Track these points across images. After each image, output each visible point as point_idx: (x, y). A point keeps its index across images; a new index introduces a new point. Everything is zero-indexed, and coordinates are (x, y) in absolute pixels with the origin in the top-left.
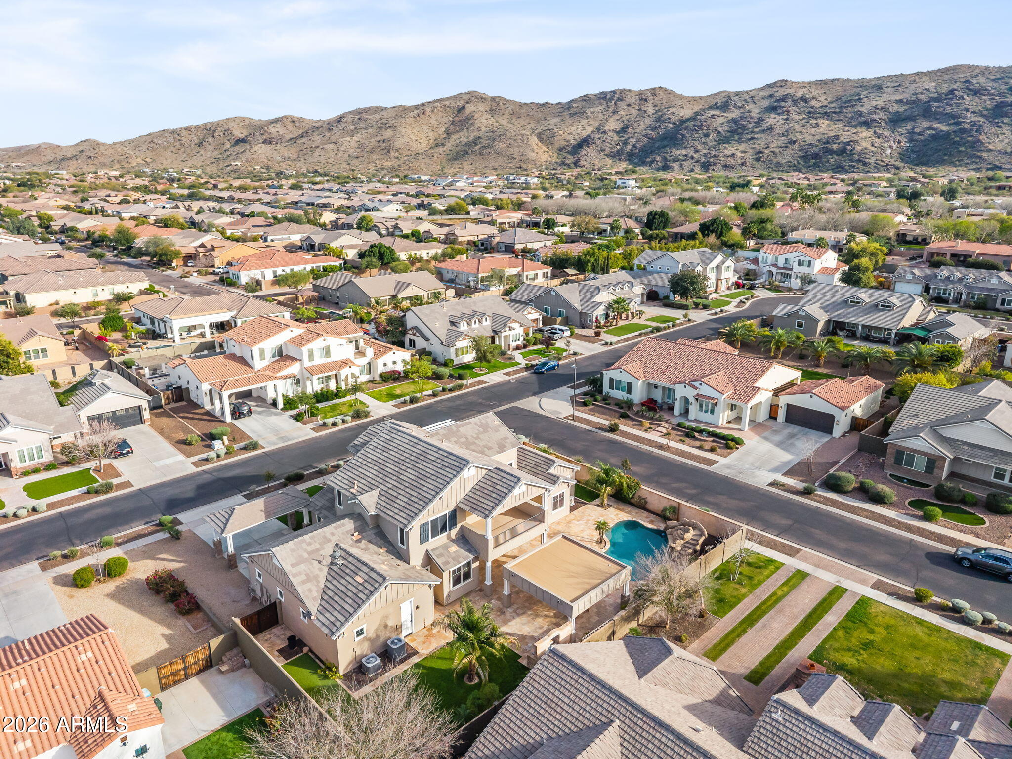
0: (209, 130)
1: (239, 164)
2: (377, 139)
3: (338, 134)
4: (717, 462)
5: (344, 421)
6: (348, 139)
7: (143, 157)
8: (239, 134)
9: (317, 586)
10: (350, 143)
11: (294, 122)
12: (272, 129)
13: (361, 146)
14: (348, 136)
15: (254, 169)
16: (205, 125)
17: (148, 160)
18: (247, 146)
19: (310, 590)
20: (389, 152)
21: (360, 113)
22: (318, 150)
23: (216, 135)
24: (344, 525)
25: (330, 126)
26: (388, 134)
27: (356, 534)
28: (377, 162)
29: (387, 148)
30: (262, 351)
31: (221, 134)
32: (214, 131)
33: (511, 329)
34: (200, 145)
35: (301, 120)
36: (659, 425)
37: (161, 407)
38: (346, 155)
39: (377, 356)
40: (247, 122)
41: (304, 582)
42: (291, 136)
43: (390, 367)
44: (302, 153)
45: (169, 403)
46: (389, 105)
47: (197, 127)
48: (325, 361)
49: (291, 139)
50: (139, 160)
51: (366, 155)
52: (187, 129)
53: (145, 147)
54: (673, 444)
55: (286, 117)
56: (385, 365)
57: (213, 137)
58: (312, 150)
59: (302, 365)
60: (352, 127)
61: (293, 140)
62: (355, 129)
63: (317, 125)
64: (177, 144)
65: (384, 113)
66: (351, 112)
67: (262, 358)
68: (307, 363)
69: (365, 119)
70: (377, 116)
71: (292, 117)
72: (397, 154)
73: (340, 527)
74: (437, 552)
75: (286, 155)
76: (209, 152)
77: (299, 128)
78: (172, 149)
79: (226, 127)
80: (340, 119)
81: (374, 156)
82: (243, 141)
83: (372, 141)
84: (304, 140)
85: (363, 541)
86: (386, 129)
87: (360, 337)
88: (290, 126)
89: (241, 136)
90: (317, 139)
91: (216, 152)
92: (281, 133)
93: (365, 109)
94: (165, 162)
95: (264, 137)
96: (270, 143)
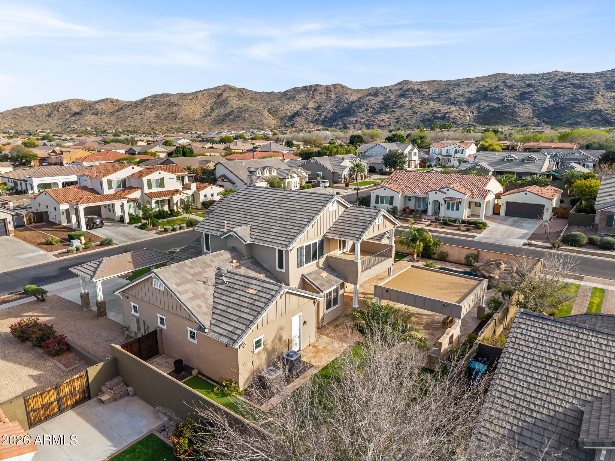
0: (56, 107)
1: (76, 126)
2: (168, 112)
3: (142, 109)
4: (476, 236)
5: (181, 228)
6: (149, 112)
7: (9, 123)
8: (75, 109)
10: (150, 115)
11: (112, 102)
12: (97, 106)
13: (157, 116)
14: (149, 110)
15: (87, 129)
16: (52, 104)
17: (12, 125)
18: (81, 116)
20: (175, 119)
21: (156, 97)
22: (129, 118)
23: (60, 110)
25: (136, 104)
26: (175, 109)
27: (235, 261)
28: (168, 125)
29: (174, 117)
31: (63, 109)
32: (59, 108)
34: (49, 116)
35: (117, 101)
36: (421, 221)
38: (148, 121)
39: (199, 189)
40: (81, 102)
42: (111, 111)
43: (209, 197)
44: (118, 120)
45: (31, 223)
46: (174, 93)
47: (47, 105)
49: (111, 113)
50: (6, 125)
51: (161, 121)
52: (40, 106)
53: (10, 117)
54: (438, 229)
55: (107, 99)
56: (205, 196)
57: (58, 111)
58: (125, 118)
59: (143, 192)
60: (151, 105)
61: (113, 113)
62: (153, 106)
63: (128, 104)
64: (33, 115)
65: (172, 97)
66: (150, 97)
67: (110, 187)
68: (146, 191)
69: (159, 101)
70: (167, 99)
71: (111, 99)
72: (181, 121)
75: (108, 122)
76: (55, 121)
77: (116, 106)
78: (29, 118)
79: (67, 105)
80: (143, 101)
81: (166, 122)
82: (79, 113)
83: (165, 113)
84: (119, 113)
86: (173, 106)
87: (186, 175)
88: (110, 105)
89: (77, 111)
90: (128, 112)
91: (60, 121)
92: (104, 109)
93: (159, 95)
94: (24, 127)
95: (93, 111)
96: (97, 115)
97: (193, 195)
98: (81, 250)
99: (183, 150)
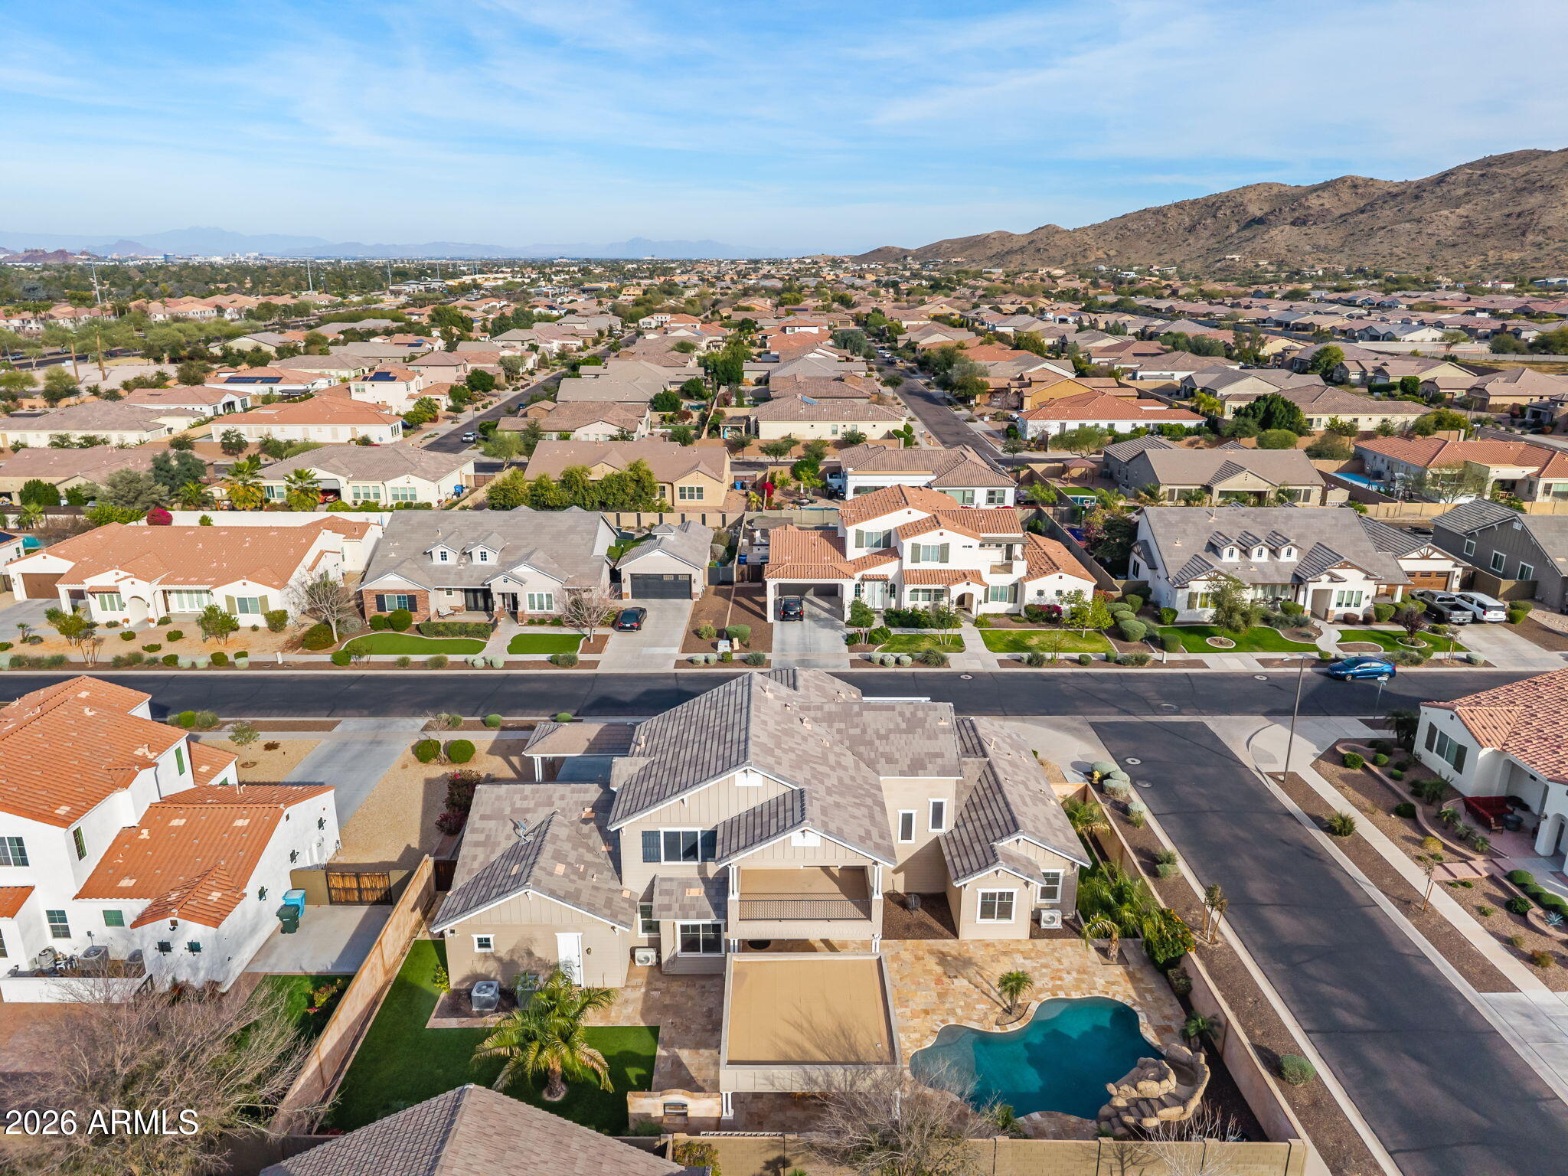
0: (1212, 206)
1: (1237, 257)
2: (1506, 211)
3: (1429, 204)
4: (1513, 988)
5: (898, 661)
6: (1446, 212)
7: (1106, 249)
8: (1255, 210)
9: (488, 857)
10: (1446, 220)
11: (1355, 186)
12: (1313, 201)
13: (1468, 223)
14: (1447, 207)
15: (1257, 266)
16: (1206, 199)
17: (1112, 253)
18: (1263, 228)
19: (475, 858)
20: (1524, 234)
21: (1489, 165)
22: (1382, 233)
23: (1220, 214)
24: (586, 791)
25: (1417, 191)
26: (1534, 200)
27: (588, 810)
28: (1491, 253)
29: (1520, 226)
30: (859, 534)
31: (1228, 212)
32: (1219, 208)
33: (1334, 579)
34: (1191, 229)
35: (1369, 182)
36: (1466, 859)
37: (731, 583)
38: (1432, 242)
39: (1031, 575)
40: (1275, 190)
41: (477, 844)
42: (1344, 211)
43: (1050, 598)
44: (1351, 239)
45: (742, 581)
46: (1555, 148)
47: (1195, 202)
48: (936, 565)
49: (1341, 216)
50: (1100, 254)
51: (1471, 240)
52: (1179, 206)
53: (1113, 235)
54: (1447, 909)
55: (1343, 180)
56: (1040, 593)
57: (1215, 216)
58: (1371, 233)
59: (901, 565)
60: (1461, 192)
61: (1344, 218)
62: (1466, 194)
63: (1394, 190)
64: (1159, 230)
65: (1540, 164)
66: (1470, 165)
67: (859, 545)
68: (908, 565)
69: (1495, 176)
70: (1521, 169)
71: (1353, 179)
72: (1540, 238)
73: (580, 791)
74: (666, 886)
75: (1322, 243)
76: (1203, 240)
77: (1362, 196)
78: (1149, 236)
79: (1239, 199)
80: (1441, 180)
81: (1491, 242)
82: (1260, 221)
83: (1496, 214)
84: (1361, 216)
85: (592, 824)
86: (1531, 193)
88: (1346, 194)
89: (1259, 214)
90: (1387, 213)
91: (1213, 240)
92: (1327, 206)
93: (1500, 157)
94: (1133, 256)
95: (1297, 214)
96: (1304, 223)
97: (1015, 585)
98: (712, 663)
99: (1267, 408)
